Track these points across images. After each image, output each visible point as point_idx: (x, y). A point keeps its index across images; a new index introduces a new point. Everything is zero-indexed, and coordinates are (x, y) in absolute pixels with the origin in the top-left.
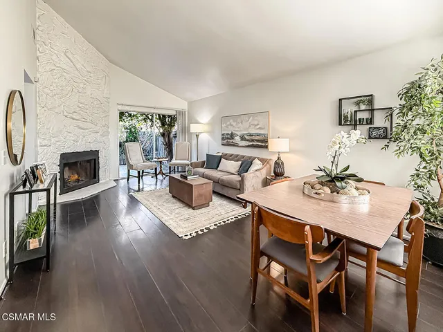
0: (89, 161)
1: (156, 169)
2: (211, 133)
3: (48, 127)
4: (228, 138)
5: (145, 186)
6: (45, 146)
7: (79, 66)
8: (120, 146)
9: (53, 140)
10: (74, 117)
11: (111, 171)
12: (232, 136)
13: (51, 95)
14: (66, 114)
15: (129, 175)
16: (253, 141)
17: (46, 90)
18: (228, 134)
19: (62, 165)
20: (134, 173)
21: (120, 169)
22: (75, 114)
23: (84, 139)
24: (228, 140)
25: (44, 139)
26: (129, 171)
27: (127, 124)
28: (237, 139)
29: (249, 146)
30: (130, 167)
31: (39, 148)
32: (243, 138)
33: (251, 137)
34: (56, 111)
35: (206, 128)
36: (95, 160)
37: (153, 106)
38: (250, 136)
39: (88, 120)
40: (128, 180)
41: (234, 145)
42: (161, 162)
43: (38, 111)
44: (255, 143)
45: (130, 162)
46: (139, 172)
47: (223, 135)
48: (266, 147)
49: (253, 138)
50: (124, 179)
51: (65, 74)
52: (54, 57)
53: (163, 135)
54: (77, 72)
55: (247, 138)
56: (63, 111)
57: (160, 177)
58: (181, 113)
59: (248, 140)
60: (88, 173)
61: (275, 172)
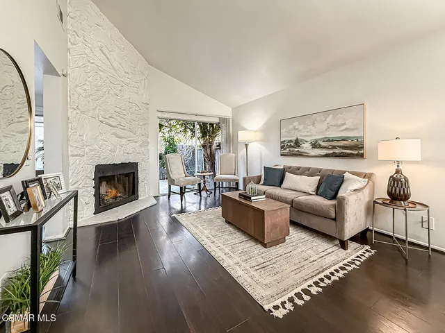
0: (127, 175)
1: (199, 185)
2: (265, 141)
3: (81, 134)
4: (291, 146)
5: (187, 204)
6: (76, 155)
7: (115, 64)
8: (161, 158)
9: (87, 149)
10: (111, 123)
11: (151, 186)
12: (297, 143)
13: (84, 95)
14: (101, 119)
15: (170, 192)
16: (334, 147)
17: (78, 89)
18: (291, 141)
19: (98, 179)
20: (176, 189)
21: (160, 184)
22: (112, 119)
23: (122, 149)
24: (292, 148)
25: (77, 147)
26: (170, 186)
27: (167, 136)
28: (306, 147)
29: (327, 156)
30: (172, 182)
31: (70, 158)
32: (315, 145)
33: (331, 143)
34: (90, 114)
35: (259, 136)
36: (134, 173)
37: (195, 113)
38: (329, 141)
39: (126, 128)
40: (169, 197)
41: (301, 155)
42: (204, 176)
43: (69, 114)
44: (338, 151)
45: (171, 176)
46: (181, 188)
47: (282, 142)
48: (362, 156)
49: (335, 143)
50: (165, 195)
51: (101, 73)
52: (88, 51)
53: (204, 146)
54: (112, 71)
55: (323, 144)
56: (98, 116)
57: (204, 193)
58: (225, 120)
59: (324, 148)
60: (127, 189)
61: (390, 194)
